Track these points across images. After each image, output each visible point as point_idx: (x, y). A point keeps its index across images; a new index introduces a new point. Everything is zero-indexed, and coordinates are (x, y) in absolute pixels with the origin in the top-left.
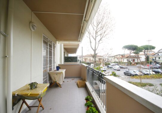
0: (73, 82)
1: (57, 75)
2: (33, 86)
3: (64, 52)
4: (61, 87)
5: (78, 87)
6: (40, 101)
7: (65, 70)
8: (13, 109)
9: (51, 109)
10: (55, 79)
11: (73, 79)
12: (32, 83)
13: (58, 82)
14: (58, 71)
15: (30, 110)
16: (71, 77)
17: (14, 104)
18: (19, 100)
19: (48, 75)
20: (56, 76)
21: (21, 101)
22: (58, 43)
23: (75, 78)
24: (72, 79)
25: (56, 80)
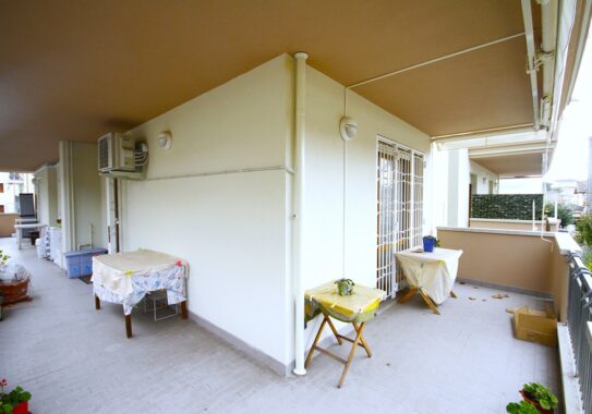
0: (495, 309)
1: (422, 266)
2: (344, 287)
3: (473, 176)
4: (436, 313)
5: (515, 335)
6: (358, 331)
7: (460, 252)
8: (305, 327)
9: (388, 365)
10: (417, 281)
11: (503, 294)
12: (343, 280)
13: (425, 292)
14: (427, 256)
15: (340, 343)
16: (493, 287)
17: (308, 318)
18: (317, 312)
19: (394, 263)
20: (419, 270)
21: (321, 317)
22: (439, 149)
23: (509, 294)
24: (496, 293)
25: (420, 285)
